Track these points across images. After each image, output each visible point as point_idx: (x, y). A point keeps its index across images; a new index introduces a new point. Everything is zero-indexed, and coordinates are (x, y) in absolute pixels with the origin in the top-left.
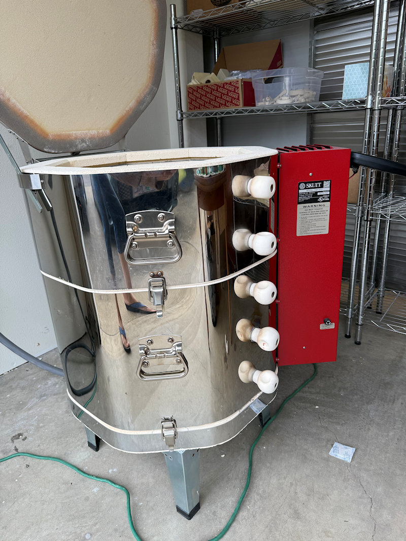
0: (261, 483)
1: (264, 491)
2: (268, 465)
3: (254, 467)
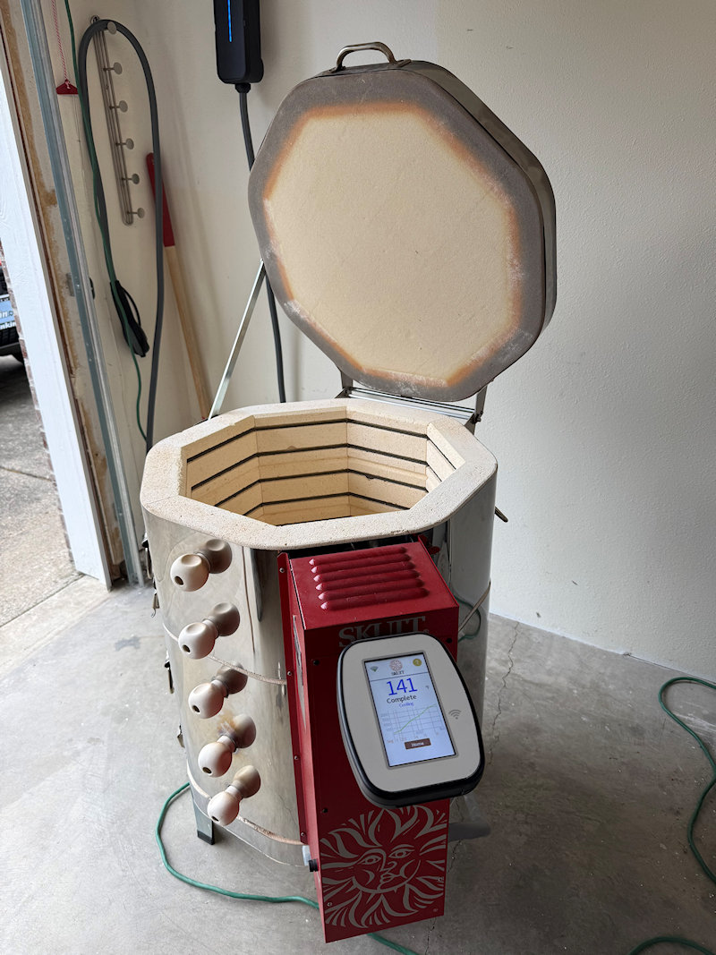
0: (242, 917)
1: (229, 922)
2: (274, 927)
3: (271, 907)
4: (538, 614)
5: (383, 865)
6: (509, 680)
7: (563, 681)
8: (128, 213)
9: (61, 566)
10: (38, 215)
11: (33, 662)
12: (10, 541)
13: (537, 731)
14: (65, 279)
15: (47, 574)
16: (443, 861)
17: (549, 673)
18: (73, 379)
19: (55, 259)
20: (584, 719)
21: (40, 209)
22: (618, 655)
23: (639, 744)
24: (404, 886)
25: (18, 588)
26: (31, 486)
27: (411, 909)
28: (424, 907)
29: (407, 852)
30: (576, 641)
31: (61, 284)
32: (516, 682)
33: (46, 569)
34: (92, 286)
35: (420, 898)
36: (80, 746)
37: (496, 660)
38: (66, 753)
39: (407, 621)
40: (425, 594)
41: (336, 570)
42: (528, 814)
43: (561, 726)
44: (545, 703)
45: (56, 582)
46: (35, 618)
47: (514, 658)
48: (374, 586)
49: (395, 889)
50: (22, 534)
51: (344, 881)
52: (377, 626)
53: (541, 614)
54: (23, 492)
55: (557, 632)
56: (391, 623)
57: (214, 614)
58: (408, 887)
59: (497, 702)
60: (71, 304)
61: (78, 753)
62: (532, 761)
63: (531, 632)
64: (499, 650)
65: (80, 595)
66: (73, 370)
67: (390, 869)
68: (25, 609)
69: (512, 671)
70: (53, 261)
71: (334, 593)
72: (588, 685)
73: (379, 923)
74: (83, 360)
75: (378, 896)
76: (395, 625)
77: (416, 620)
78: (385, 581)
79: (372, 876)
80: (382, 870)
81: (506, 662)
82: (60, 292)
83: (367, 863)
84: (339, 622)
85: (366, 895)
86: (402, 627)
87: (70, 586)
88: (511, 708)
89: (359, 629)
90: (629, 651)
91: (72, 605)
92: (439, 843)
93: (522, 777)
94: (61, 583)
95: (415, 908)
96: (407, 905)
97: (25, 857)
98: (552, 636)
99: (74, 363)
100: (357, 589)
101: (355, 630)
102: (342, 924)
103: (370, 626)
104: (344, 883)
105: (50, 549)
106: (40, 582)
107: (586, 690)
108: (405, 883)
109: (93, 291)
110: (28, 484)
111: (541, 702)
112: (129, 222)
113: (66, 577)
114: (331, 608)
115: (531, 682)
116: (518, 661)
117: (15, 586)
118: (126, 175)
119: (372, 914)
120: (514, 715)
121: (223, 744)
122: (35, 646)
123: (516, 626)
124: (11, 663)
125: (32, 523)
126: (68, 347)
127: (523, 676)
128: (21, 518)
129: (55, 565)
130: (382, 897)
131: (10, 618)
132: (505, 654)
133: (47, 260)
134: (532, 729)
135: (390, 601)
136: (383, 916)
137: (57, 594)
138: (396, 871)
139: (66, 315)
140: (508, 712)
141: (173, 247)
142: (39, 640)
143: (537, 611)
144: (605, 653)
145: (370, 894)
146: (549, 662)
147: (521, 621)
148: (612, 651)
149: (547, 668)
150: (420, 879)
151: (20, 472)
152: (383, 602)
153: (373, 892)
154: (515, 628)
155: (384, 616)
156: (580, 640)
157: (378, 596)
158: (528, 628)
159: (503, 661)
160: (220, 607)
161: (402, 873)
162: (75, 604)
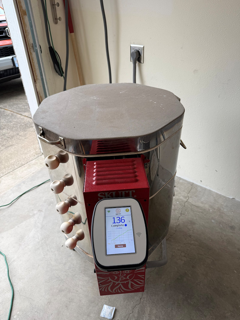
4: (201, 181)
5: (121, 274)
6: (186, 204)
7: (207, 206)
8: (56, 19)
9: (37, 150)
10: (21, 20)
11: (24, 182)
12: (21, 140)
13: (194, 224)
14: (32, 45)
15: (32, 153)
16: (144, 276)
17: (202, 203)
18: (36, 84)
19: (27, 37)
20: (213, 221)
21: (21, 17)
22: (229, 198)
23: (232, 233)
24: (129, 282)
25: (22, 157)
26: (30, 122)
27: (131, 289)
28: (137, 289)
29: (130, 272)
30: (214, 192)
31: (30, 47)
32: (189, 205)
33: (32, 151)
34: (41, 48)
35: (135, 286)
36: (35, 212)
37: (183, 196)
38: (30, 214)
39: (127, 192)
40: (137, 181)
41: (103, 167)
42: (186, 253)
43: (203, 223)
44: (199, 214)
45: (34, 156)
46: (26, 167)
47: (189, 196)
48: (116, 176)
49: (125, 282)
50: (26, 138)
51: (105, 278)
52: (114, 193)
53: (202, 181)
54: (28, 124)
55: (208, 188)
56: (120, 192)
57: (64, 177)
58: (130, 282)
59: (180, 211)
60: (34, 55)
61: (34, 215)
62: (190, 234)
63: (198, 187)
64: (185, 193)
65: (42, 161)
66: (36, 81)
67: (123, 276)
68: (24, 164)
69: (188, 201)
70: (27, 38)
71: (99, 177)
72: (216, 208)
73: (119, 292)
74: (39, 77)
75: (119, 284)
76: (122, 193)
77: (131, 192)
78: (121, 174)
79: (116, 278)
80: (120, 276)
81: (186, 197)
82: (30, 51)
83: (114, 273)
84: (99, 190)
85: (114, 283)
86: (125, 194)
87: (39, 157)
88: (186, 214)
89: (106, 194)
90: (234, 197)
91: (39, 164)
92: (142, 270)
93: (186, 240)
94: (36, 156)
95: (134, 289)
96: (130, 287)
97: (14, 247)
98: (205, 189)
99: (36, 78)
100: (109, 176)
101: (105, 194)
102: (106, 291)
103: (111, 193)
104: (106, 279)
105: (34, 144)
106: (29, 155)
107: (215, 210)
108: (129, 281)
109: (41, 50)
110: (30, 121)
111: (197, 213)
112: (56, 23)
113: (38, 154)
114: (97, 184)
115: (195, 206)
116: (191, 197)
117: (21, 156)
118: (55, 3)
119: (117, 289)
120: (186, 217)
121: (70, 223)
122: (25, 177)
123: (192, 184)
124: (17, 182)
125: (29, 135)
126: (34, 72)
127: (192, 203)
128: (26, 133)
129: (35, 150)
130: (120, 284)
131: (18, 167)
132: (186, 194)
133: (25, 37)
134: (192, 223)
135: (121, 183)
136: (121, 290)
137: (34, 160)
138: (126, 277)
139: (32, 60)
140: (184, 216)
141: (73, 33)
142: (27, 175)
143: (201, 180)
144: (224, 197)
145: (116, 283)
146: (203, 199)
147: (194, 183)
148: (228, 196)
149: (202, 201)
150: (135, 280)
151: (27, 117)
152: (118, 183)
153: (117, 283)
154: (192, 185)
155: (117, 189)
156: (216, 191)
157: (117, 180)
158: (197, 186)
159: (185, 197)
160: (67, 175)
161: (128, 277)
162: (40, 164)
